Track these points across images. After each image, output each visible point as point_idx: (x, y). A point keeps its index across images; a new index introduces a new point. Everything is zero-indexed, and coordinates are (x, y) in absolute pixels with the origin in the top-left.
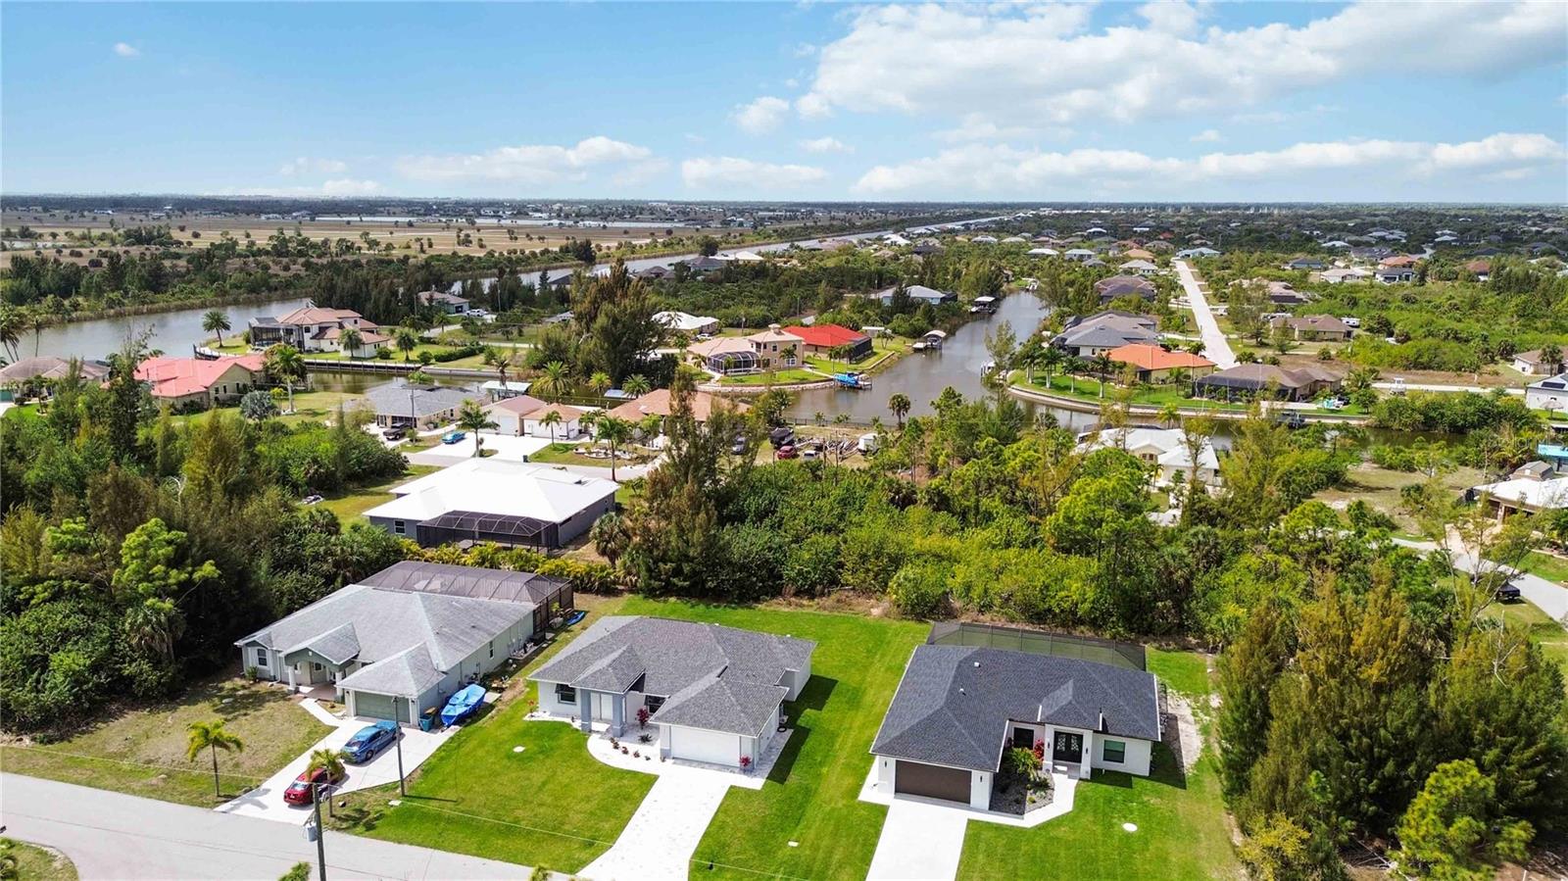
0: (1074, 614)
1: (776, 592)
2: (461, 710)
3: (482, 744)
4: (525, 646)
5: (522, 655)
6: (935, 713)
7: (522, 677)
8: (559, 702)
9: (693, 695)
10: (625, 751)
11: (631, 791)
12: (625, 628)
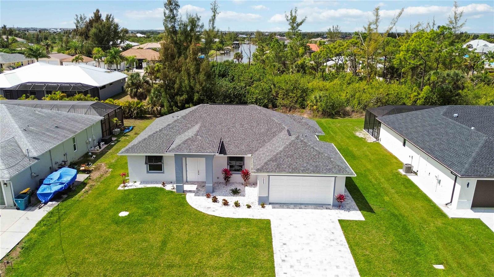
2: (56, 188)
3: (84, 214)
4: (99, 144)
5: (97, 150)
7: (103, 163)
8: (148, 172)
9: (281, 149)
10: (226, 203)
11: (255, 237)
12: (192, 113)
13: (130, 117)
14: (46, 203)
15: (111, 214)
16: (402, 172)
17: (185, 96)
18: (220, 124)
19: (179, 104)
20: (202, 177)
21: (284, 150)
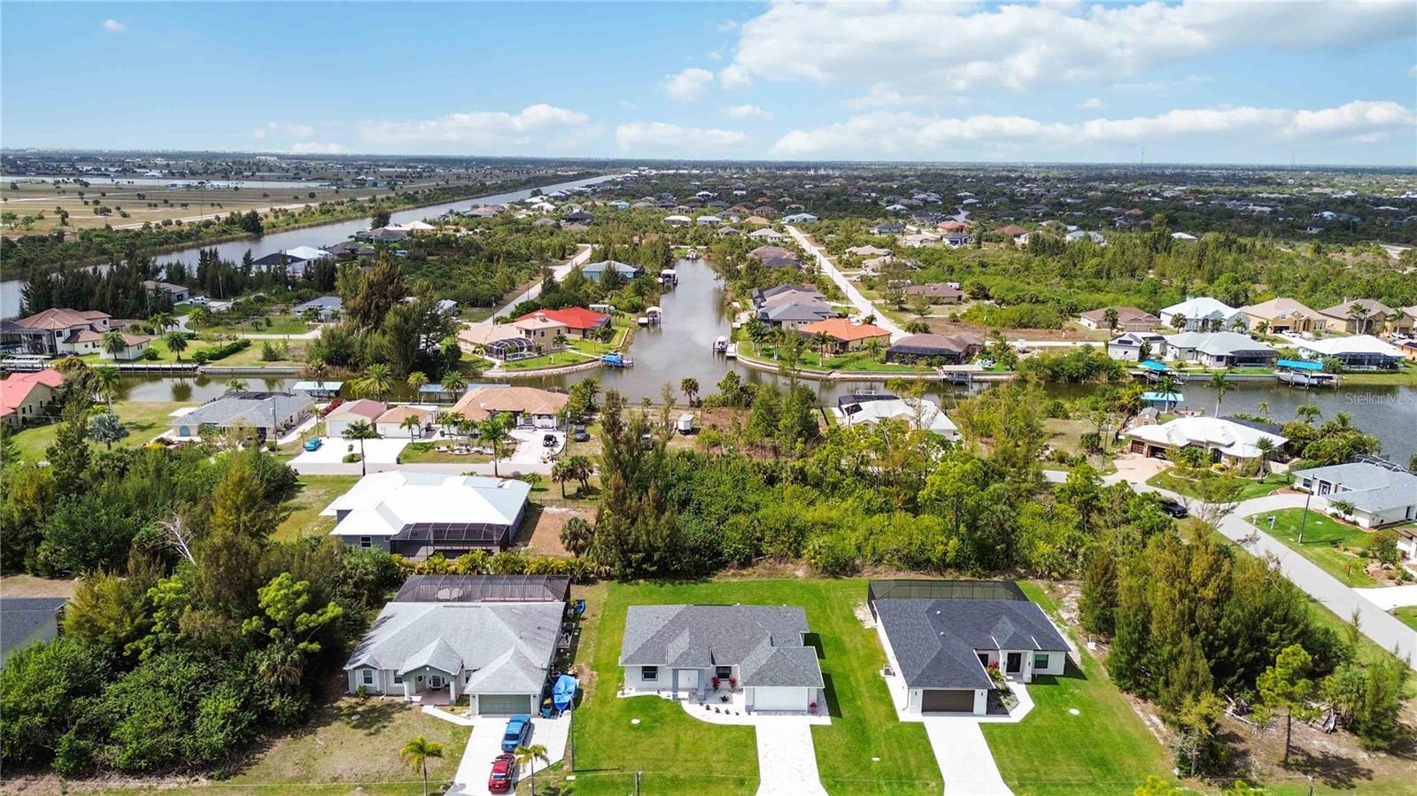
0: (944, 561)
1: (723, 565)
2: (566, 697)
3: (601, 722)
4: (566, 637)
5: (566, 645)
6: (939, 653)
7: (582, 662)
8: (643, 680)
9: (764, 662)
10: (718, 711)
11: (744, 740)
12: (678, 616)
14: (564, 712)
15: (624, 721)
16: (882, 672)
17: (642, 555)
18: (707, 630)
19: (634, 565)
20: (694, 684)
21: (767, 664)
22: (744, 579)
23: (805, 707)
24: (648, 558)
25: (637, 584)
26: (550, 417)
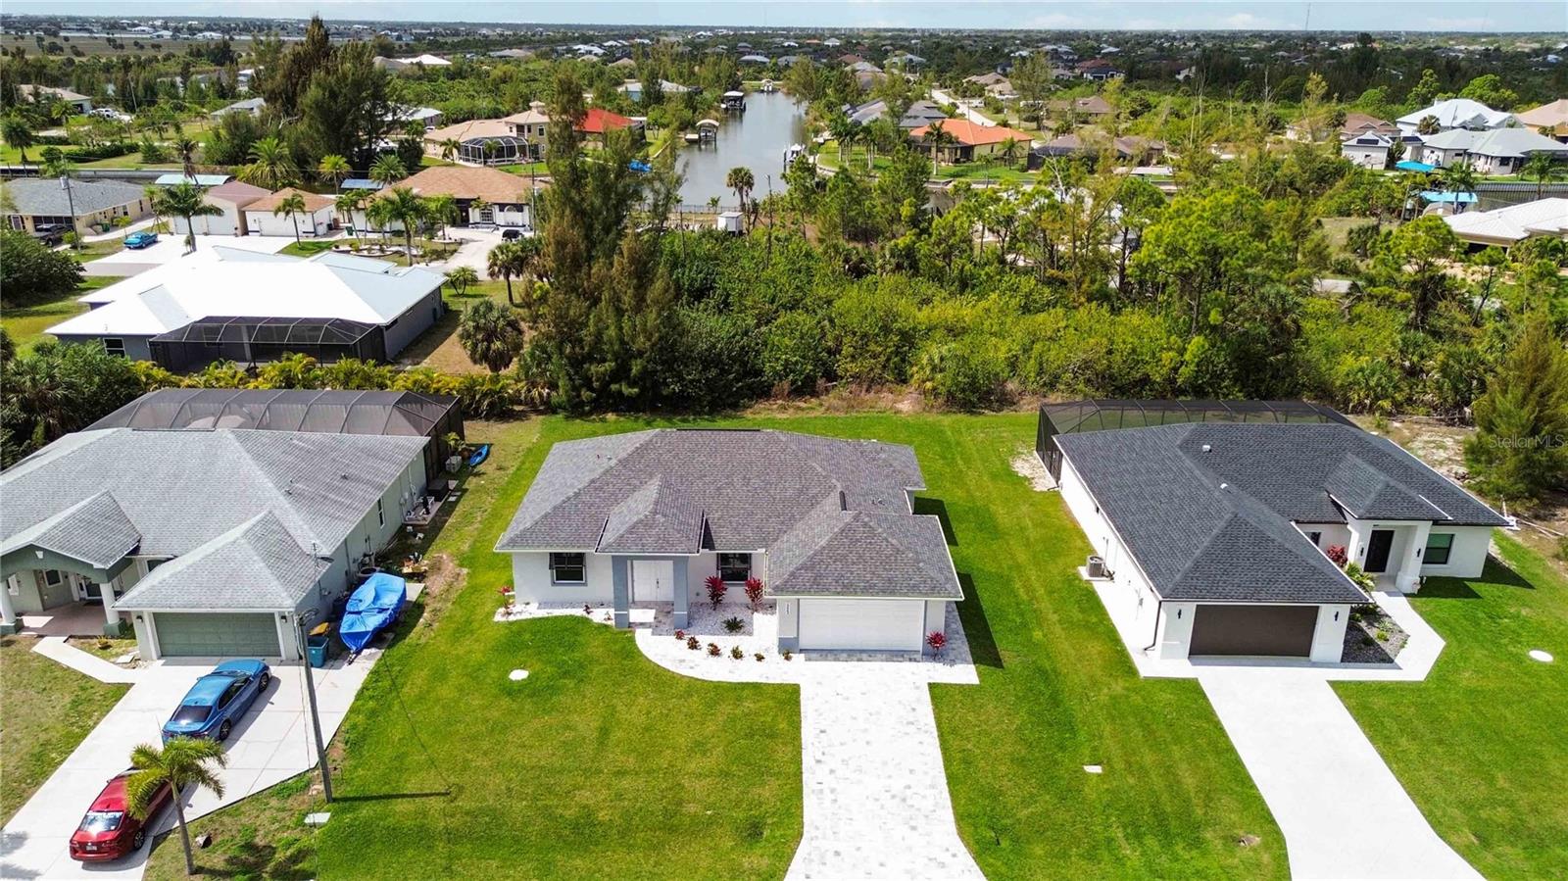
0: (1173, 382)
1: (763, 392)
2: (373, 622)
3: (440, 675)
4: (425, 504)
5: (423, 518)
6: (1230, 524)
7: (444, 553)
8: (554, 584)
9: (823, 542)
10: (715, 651)
11: (769, 719)
12: (641, 451)
13: (476, 415)
14: (358, 652)
15: (494, 674)
16: (1084, 572)
17: (609, 365)
18: (700, 478)
19: (596, 384)
20: (666, 592)
21: (829, 546)
22: (800, 414)
23: (918, 642)
24: (621, 373)
25: (603, 420)
26: (519, 208)
